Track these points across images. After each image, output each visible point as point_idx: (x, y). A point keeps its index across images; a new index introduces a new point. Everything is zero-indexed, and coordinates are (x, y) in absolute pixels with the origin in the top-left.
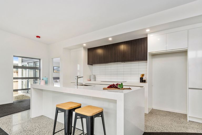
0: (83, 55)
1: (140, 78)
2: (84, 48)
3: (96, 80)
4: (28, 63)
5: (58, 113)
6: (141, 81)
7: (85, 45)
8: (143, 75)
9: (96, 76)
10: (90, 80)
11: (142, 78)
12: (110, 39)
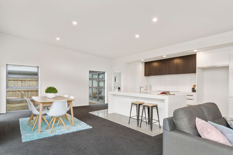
0: (141, 68)
1: (192, 88)
2: (142, 62)
3: (152, 89)
4: (92, 75)
5: (132, 107)
6: (193, 91)
7: (143, 60)
8: (195, 86)
9: (152, 86)
10: (147, 90)
11: (194, 88)
12: (165, 56)
